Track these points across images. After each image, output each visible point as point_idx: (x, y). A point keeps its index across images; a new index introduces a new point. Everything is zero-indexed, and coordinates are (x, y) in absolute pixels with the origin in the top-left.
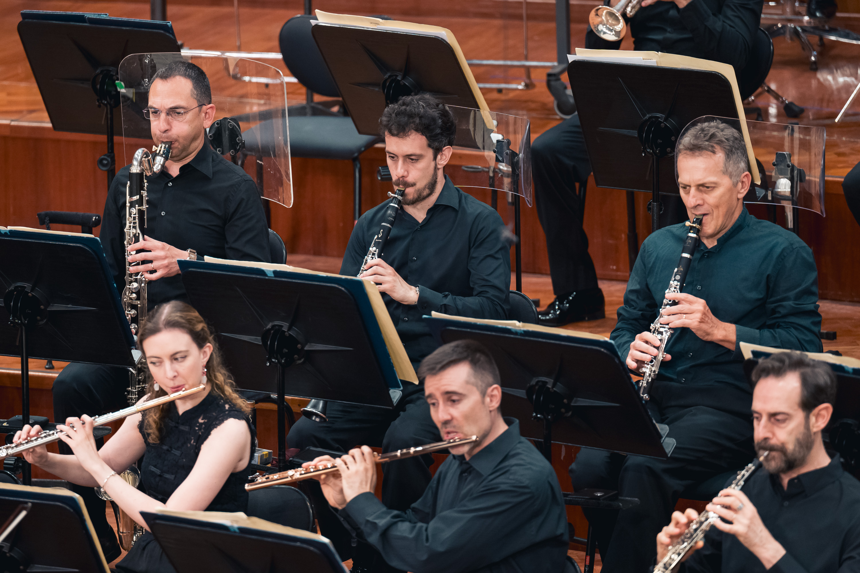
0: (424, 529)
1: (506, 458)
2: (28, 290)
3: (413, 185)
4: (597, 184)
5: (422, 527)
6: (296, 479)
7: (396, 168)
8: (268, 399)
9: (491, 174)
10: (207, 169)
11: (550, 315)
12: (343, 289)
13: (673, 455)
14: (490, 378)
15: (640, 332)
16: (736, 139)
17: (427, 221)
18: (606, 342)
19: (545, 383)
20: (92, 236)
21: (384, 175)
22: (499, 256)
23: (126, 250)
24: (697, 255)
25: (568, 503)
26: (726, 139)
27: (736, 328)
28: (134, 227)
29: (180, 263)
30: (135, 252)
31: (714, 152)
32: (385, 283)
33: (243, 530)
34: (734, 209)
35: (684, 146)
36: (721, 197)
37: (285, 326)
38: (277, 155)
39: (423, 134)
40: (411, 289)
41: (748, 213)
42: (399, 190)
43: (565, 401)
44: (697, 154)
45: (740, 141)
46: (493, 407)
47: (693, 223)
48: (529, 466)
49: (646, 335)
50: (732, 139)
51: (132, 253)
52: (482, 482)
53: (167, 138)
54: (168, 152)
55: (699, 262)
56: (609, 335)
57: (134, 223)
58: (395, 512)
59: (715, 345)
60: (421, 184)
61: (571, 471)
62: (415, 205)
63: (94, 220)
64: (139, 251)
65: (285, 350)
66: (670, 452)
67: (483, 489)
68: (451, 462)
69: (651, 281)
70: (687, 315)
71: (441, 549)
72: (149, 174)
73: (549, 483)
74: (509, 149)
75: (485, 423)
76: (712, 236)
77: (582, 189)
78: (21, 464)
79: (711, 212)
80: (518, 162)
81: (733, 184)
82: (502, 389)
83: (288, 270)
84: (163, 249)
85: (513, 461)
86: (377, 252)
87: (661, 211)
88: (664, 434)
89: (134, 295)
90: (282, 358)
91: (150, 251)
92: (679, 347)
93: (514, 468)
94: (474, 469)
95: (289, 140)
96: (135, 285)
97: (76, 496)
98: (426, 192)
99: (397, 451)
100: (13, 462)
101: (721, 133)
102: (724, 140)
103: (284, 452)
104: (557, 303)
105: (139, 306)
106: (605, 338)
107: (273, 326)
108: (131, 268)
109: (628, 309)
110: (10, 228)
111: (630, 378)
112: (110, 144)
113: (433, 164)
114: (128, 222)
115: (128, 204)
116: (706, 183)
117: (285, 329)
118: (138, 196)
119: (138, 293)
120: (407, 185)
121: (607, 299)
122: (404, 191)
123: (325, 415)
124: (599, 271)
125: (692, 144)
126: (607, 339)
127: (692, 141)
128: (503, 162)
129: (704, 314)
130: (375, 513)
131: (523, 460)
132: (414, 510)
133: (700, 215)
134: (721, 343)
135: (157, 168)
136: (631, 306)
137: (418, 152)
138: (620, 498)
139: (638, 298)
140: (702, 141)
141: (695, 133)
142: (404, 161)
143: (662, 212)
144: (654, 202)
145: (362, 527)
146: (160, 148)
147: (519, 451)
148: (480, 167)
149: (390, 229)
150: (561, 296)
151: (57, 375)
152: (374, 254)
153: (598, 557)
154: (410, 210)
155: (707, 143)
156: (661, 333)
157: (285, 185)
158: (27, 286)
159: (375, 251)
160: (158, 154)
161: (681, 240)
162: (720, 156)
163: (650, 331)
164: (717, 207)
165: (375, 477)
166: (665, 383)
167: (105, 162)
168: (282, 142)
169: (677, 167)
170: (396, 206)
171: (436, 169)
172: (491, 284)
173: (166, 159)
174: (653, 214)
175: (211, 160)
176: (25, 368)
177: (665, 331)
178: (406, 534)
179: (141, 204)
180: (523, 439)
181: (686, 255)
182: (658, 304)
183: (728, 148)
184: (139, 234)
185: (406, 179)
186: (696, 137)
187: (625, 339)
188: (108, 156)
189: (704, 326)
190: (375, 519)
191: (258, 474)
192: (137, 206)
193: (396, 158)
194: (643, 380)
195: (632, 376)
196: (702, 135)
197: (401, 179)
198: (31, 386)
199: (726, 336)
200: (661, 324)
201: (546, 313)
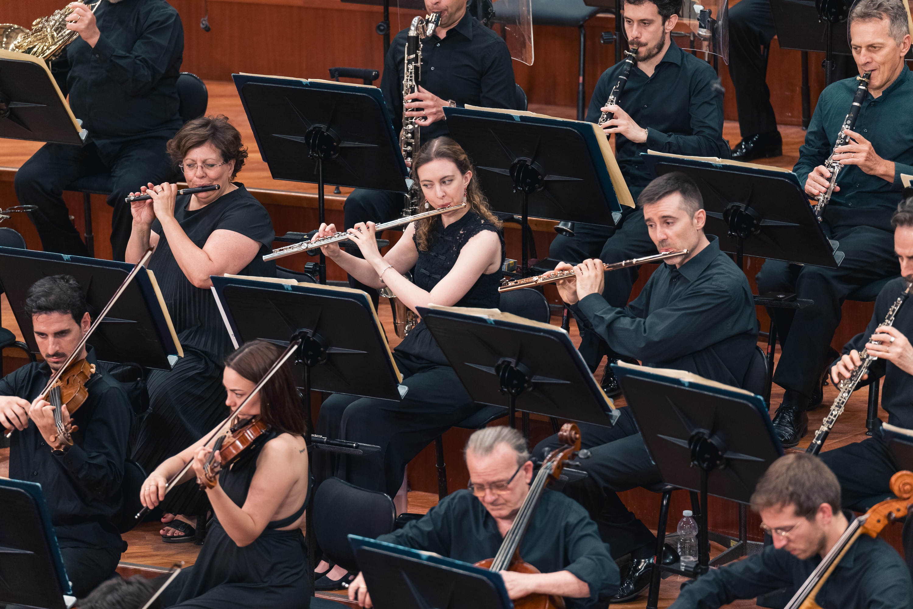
0: (642, 323)
1: (709, 268)
2: (324, 130)
3: (645, 45)
4: (781, 45)
5: (640, 321)
6: (539, 283)
7: (632, 31)
8: (512, 220)
9: (692, 39)
10: (468, 33)
11: (738, 153)
12: (576, 131)
13: (842, 265)
14: (696, 204)
15: (818, 166)
16: (900, 7)
17: (655, 75)
18: (790, 174)
19: (739, 207)
20: (375, 87)
21: (606, 39)
22: (713, 102)
23: (403, 98)
24: (865, 104)
25: (757, 303)
26: (891, 7)
27: (895, 164)
28: (411, 80)
29: (445, 109)
30: (410, 101)
31: (881, 19)
32: (621, 125)
33: (498, 323)
34: (897, 65)
35: (856, 14)
36: (887, 55)
37: (529, 161)
38: (521, 22)
39: (654, 3)
40: (641, 131)
41: (909, 70)
42: (634, 49)
43: (755, 221)
44: (867, 20)
45: (903, 9)
46: (699, 227)
47: (863, 78)
48: (728, 275)
49: (822, 168)
50: (896, 7)
51: (408, 101)
52: (690, 286)
53: (438, 9)
54: (438, 20)
55: (866, 110)
56: (792, 169)
57: (411, 77)
58: (619, 309)
59: (877, 178)
60: (652, 44)
61: (758, 279)
62: (646, 61)
63: (374, 74)
64: (414, 100)
65: (528, 180)
66: (839, 262)
67: (690, 292)
68: (662, 271)
69: (826, 126)
70: (855, 154)
71: (656, 339)
72: (423, 37)
73: (743, 287)
74: (710, 17)
75: (693, 240)
76: (879, 88)
77: (766, 50)
78: (318, 269)
79: (879, 68)
80: (717, 28)
81: (897, 45)
82: (706, 213)
83: (532, 116)
84: (432, 100)
85: (715, 271)
86: (615, 99)
87: (833, 67)
88: (835, 249)
89: (410, 135)
90: (526, 187)
91: (422, 101)
92: (848, 180)
93: (716, 276)
94: (683, 276)
95: (531, 10)
96: (411, 127)
97: (365, 294)
98: (655, 52)
99: (622, 261)
100: (312, 267)
101: (887, 3)
102: (890, 8)
103: (527, 261)
104: (743, 143)
105: (413, 143)
106: (788, 170)
107: (519, 161)
108: (407, 113)
109: (808, 147)
110: (310, 80)
111: (809, 203)
112: (386, 14)
113: (661, 29)
114: (405, 76)
115: (406, 62)
116: (874, 44)
117: (528, 163)
118: (414, 55)
119: (413, 133)
120: (640, 44)
121: (784, 140)
122: (637, 49)
123: (573, 231)
124: (777, 118)
125: (862, 12)
126: (791, 172)
127: (863, 10)
128: (705, 28)
129: (869, 153)
130: (602, 310)
131: (723, 269)
132: (632, 307)
133: (869, 71)
134: (882, 177)
135: (429, 32)
136: (810, 145)
137: (650, 17)
138: (798, 299)
139: (815, 138)
140: (871, 9)
141: (866, 3)
142: (639, 25)
143: (833, 69)
144: (827, 60)
145: (591, 320)
146: (432, 17)
147: (719, 262)
148: (683, 33)
149: (625, 81)
150: (746, 138)
151: (345, 199)
152: (612, 101)
153: (778, 346)
154: (642, 66)
155: (875, 11)
156: (834, 167)
157: (527, 47)
158: (323, 127)
159: (614, 99)
160: (430, 22)
161: (852, 91)
162: (886, 22)
163: (825, 165)
164: (883, 64)
165: (603, 282)
166: (837, 207)
167: (382, 28)
168: (526, 12)
169: (849, 32)
170: (631, 62)
171: (664, 33)
172: (707, 125)
173: (437, 25)
174: (826, 69)
175: (471, 25)
176: (321, 193)
177: (837, 165)
178: (628, 327)
179: (416, 62)
180: (722, 252)
181: (856, 104)
182: (831, 144)
183: (893, 15)
184: (414, 85)
185: (639, 40)
186: (867, 7)
187: (803, 171)
188: (385, 23)
189: (869, 163)
190: (602, 314)
191: (505, 278)
192: (413, 63)
193: (631, 23)
194: (817, 205)
195: (810, 201)
196: (872, 5)
197: (635, 40)
198: (326, 207)
199: (886, 171)
200: (833, 160)
201: (736, 152)
